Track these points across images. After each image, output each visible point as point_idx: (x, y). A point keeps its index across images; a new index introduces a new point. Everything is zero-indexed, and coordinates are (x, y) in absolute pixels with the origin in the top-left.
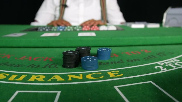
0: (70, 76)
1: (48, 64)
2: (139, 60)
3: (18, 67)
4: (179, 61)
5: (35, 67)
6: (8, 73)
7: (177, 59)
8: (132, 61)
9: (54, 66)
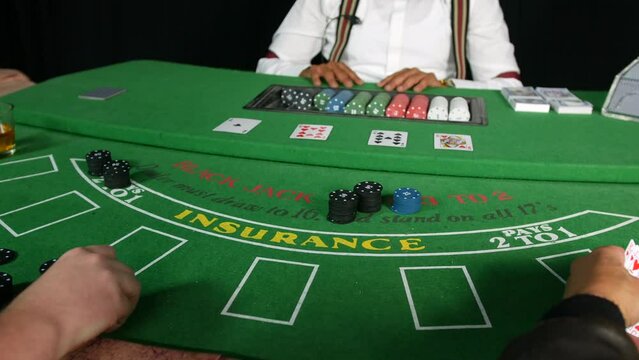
0: (337, 240)
1: (302, 210)
2: (471, 218)
3: (251, 210)
4: (550, 229)
5: (279, 214)
6: (238, 222)
7: (550, 225)
8: (457, 219)
9: (312, 214)
